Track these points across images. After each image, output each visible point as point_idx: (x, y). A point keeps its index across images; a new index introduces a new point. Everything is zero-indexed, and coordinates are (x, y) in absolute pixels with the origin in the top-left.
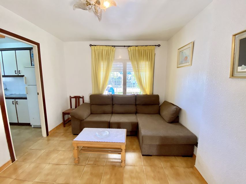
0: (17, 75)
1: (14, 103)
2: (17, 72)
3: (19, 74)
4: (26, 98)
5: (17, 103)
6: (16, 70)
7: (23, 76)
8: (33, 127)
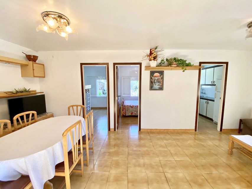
0: (212, 84)
1: (207, 103)
2: (212, 82)
3: (214, 84)
4: (214, 101)
5: (208, 103)
6: (213, 81)
7: (215, 85)
8: (214, 122)
